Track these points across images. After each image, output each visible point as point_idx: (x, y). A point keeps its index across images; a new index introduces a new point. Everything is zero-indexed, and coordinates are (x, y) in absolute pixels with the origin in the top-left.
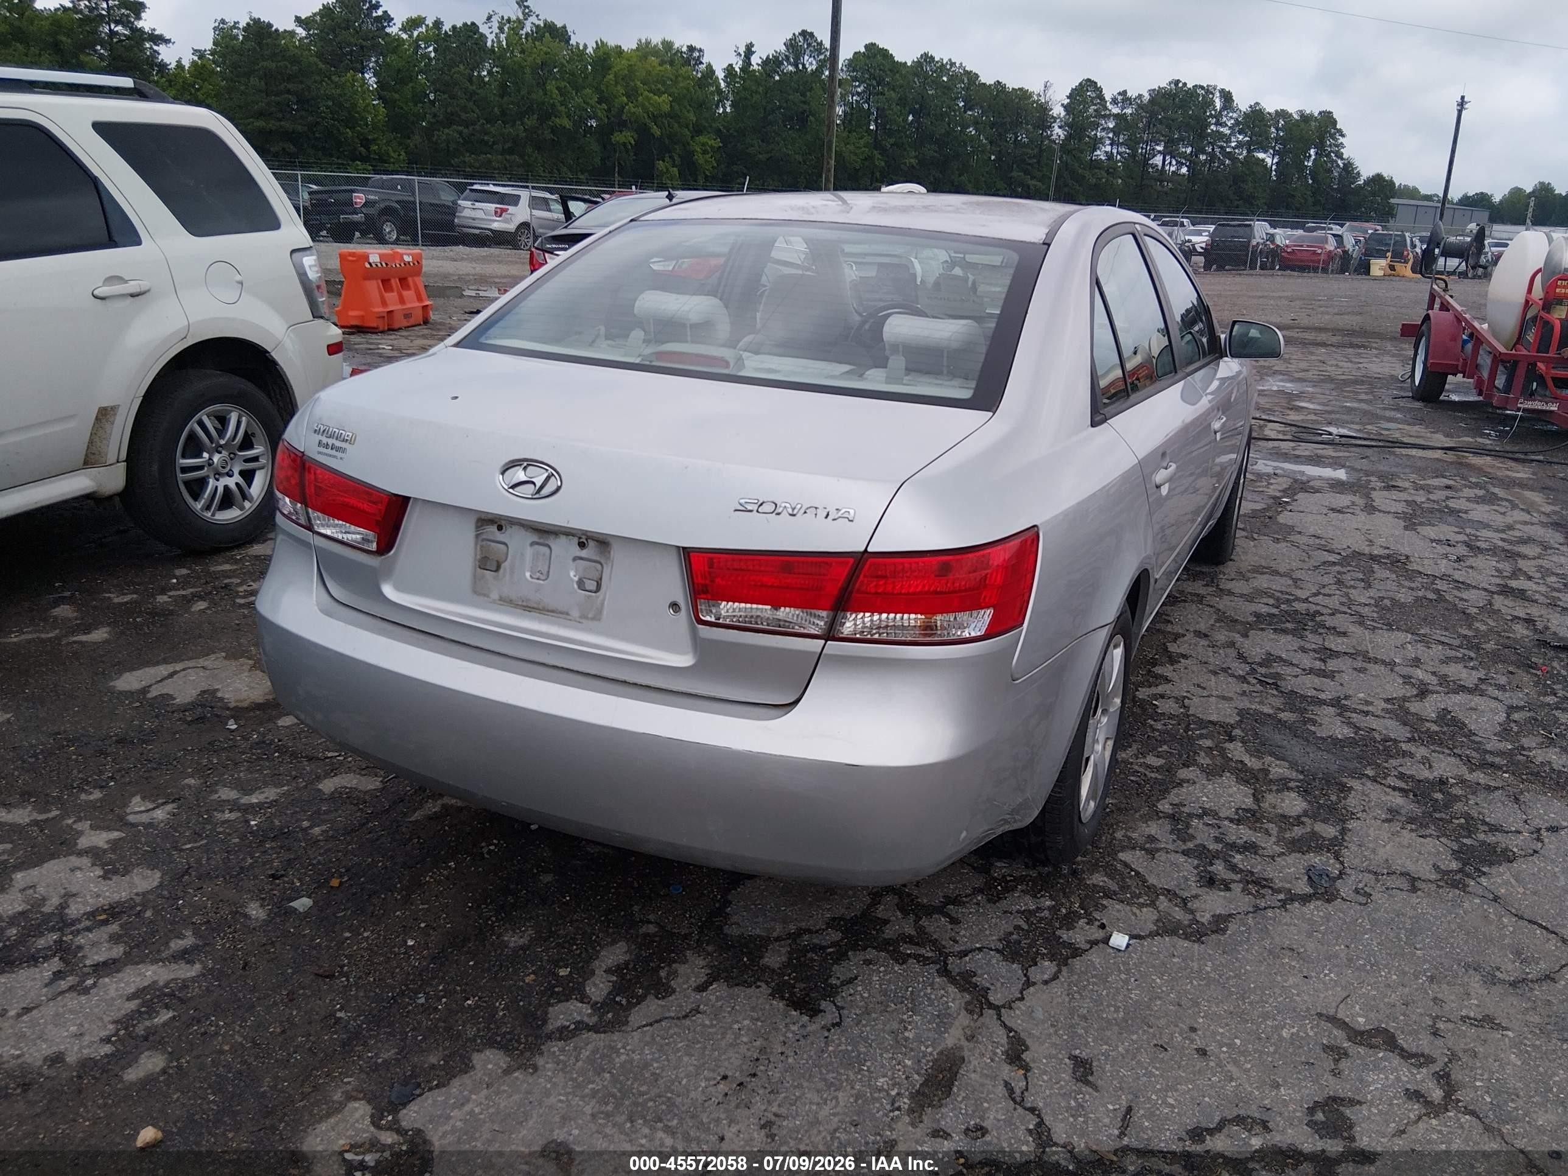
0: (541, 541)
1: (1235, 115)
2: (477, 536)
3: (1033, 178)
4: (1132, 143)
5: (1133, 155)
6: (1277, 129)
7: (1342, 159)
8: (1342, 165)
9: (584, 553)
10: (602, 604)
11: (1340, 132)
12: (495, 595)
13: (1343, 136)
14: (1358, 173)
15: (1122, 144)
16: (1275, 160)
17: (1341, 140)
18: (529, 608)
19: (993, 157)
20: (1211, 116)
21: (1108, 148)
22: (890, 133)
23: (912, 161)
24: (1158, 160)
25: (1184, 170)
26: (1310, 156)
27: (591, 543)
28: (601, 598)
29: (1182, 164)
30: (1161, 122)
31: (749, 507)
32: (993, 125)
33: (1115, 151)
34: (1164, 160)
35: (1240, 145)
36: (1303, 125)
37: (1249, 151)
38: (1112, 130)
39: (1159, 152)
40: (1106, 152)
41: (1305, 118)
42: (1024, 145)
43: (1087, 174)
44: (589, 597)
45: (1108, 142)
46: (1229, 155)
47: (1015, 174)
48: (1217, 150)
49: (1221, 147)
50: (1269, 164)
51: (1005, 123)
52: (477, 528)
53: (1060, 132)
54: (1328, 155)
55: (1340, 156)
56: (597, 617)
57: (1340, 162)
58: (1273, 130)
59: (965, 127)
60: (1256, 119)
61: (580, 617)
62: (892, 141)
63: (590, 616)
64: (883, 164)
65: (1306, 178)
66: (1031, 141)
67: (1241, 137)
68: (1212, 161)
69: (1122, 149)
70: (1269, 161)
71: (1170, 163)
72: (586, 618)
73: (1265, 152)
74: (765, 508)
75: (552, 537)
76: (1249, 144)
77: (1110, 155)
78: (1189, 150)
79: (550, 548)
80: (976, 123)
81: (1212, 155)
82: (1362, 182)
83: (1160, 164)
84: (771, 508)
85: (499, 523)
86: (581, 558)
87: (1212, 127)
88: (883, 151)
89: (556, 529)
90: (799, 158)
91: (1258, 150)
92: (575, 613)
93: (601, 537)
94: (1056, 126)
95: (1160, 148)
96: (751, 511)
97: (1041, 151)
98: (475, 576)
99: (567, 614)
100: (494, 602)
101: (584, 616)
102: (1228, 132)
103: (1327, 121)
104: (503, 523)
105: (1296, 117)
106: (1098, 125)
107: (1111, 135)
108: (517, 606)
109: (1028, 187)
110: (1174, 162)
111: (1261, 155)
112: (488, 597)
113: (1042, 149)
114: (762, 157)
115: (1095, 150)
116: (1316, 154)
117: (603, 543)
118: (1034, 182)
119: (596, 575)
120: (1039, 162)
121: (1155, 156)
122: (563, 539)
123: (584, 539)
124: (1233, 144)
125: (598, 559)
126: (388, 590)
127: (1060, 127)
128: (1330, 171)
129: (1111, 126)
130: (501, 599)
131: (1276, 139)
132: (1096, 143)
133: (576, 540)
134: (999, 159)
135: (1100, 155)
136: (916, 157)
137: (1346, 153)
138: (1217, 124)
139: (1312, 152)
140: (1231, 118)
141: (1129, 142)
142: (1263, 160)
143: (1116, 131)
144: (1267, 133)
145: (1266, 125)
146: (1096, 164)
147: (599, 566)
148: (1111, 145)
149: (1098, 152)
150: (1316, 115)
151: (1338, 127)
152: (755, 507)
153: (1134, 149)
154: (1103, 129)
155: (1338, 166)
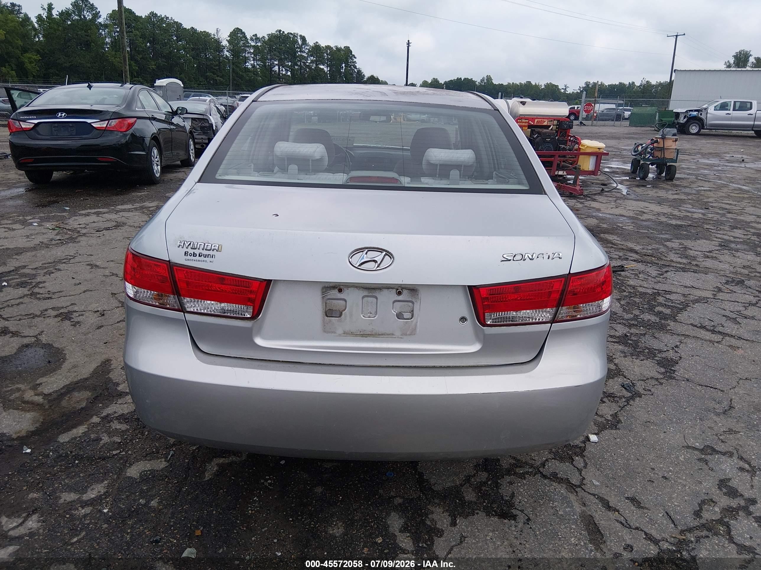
0: (370, 294)
1: (308, 48)
2: (323, 298)
3: (218, 76)
4: (263, 60)
5: (265, 66)
6: (327, 54)
7: (356, 69)
8: (356, 72)
9: (400, 298)
10: (416, 325)
11: (354, 56)
12: (340, 331)
13: (355, 58)
14: (364, 75)
15: (258, 60)
16: (328, 69)
17: (355, 60)
18: (364, 335)
19: (195, 66)
20: (297, 48)
21: (252, 62)
22: (139, 53)
23: (154, 67)
24: (276, 68)
25: (289, 73)
26: (343, 67)
27: (405, 292)
28: (415, 321)
29: (288, 70)
30: (275, 51)
31: (509, 259)
32: (193, 49)
33: (255, 64)
34: (279, 69)
35: (312, 62)
36: (338, 53)
37: (316, 65)
38: (253, 53)
39: (276, 64)
40: (251, 64)
41: (339, 49)
42: (211, 60)
43: (244, 74)
44: (406, 322)
45: (252, 59)
46: (308, 67)
47: (208, 74)
48: (302, 64)
49: (304, 63)
50: (326, 71)
51: (199, 49)
52: (323, 293)
53: (228, 54)
54: (350, 67)
55: (355, 67)
56: (413, 332)
57: (356, 70)
58: (325, 55)
59: (178, 50)
60: (317, 50)
61: (402, 335)
62: (141, 56)
63: (408, 333)
64: (137, 68)
65: (343, 78)
66: (214, 57)
67: (312, 58)
68: (301, 69)
69: (259, 63)
70: (326, 69)
71: (282, 70)
72: (406, 335)
73: (324, 65)
74: (516, 258)
75: (378, 291)
76: (316, 61)
77: (253, 66)
78: (290, 64)
79: (377, 298)
80: (184, 49)
81: (300, 66)
82: (366, 79)
83: (277, 70)
84: (520, 257)
85: (339, 287)
86: (399, 301)
87: (299, 53)
88: (136, 61)
89: (381, 286)
90: (89, 65)
91: (320, 64)
92: (398, 333)
93: (411, 287)
94: (225, 50)
95: (276, 63)
96: (510, 260)
97: (220, 63)
98: (324, 321)
99: (393, 334)
100: (340, 335)
101: (404, 334)
102: (306, 55)
103: (348, 50)
104: (342, 287)
105: (334, 49)
106: (246, 51)
107: (253, 56)
108: (356, 335)
109: (216, 80)
110: (284, 70)
111: (322, 67)
112: (335, 333)
113: (220, 62)
114: (68, 65)
115: (246, 63)
116: (345, 66)
117: (413, 290)
118: (218, 78)
119: (410, 309)
120: (219, 68)
121: (275, 66)
122: (385, 292)
123: (399, 289)
124: (309, 61)
125: (410, 299)
126: (259, 341)
127: (227, 51)
128: (352, 74)
129: (252, 51)
130: (344, 333)
131: (328, 59)
132: (246, 60)
133: (394, 290)
134: (198, 66)
135: (249, 65)
136: (155, 65)
137: (358, 66)
138: (301, 51)
139: (343, 65)
140: (307, 49)
141: (261, 59)
142: (323, 69)
143: (255, 54)
144: (323, 56)
145: (322, 53)
146: (247, 70)
147: (410, 304)
148: (253, 60)
149: (247, 64)
150: (343, 48)
151: (353, 54)
152: (511, 258)
153: (265, 63)
154: (248, 53)
155: (355, 72)
